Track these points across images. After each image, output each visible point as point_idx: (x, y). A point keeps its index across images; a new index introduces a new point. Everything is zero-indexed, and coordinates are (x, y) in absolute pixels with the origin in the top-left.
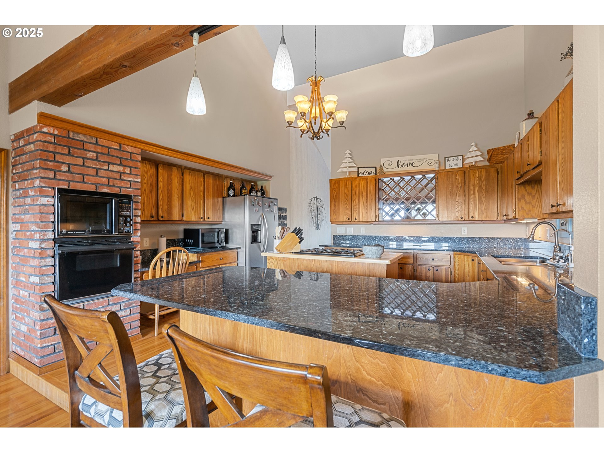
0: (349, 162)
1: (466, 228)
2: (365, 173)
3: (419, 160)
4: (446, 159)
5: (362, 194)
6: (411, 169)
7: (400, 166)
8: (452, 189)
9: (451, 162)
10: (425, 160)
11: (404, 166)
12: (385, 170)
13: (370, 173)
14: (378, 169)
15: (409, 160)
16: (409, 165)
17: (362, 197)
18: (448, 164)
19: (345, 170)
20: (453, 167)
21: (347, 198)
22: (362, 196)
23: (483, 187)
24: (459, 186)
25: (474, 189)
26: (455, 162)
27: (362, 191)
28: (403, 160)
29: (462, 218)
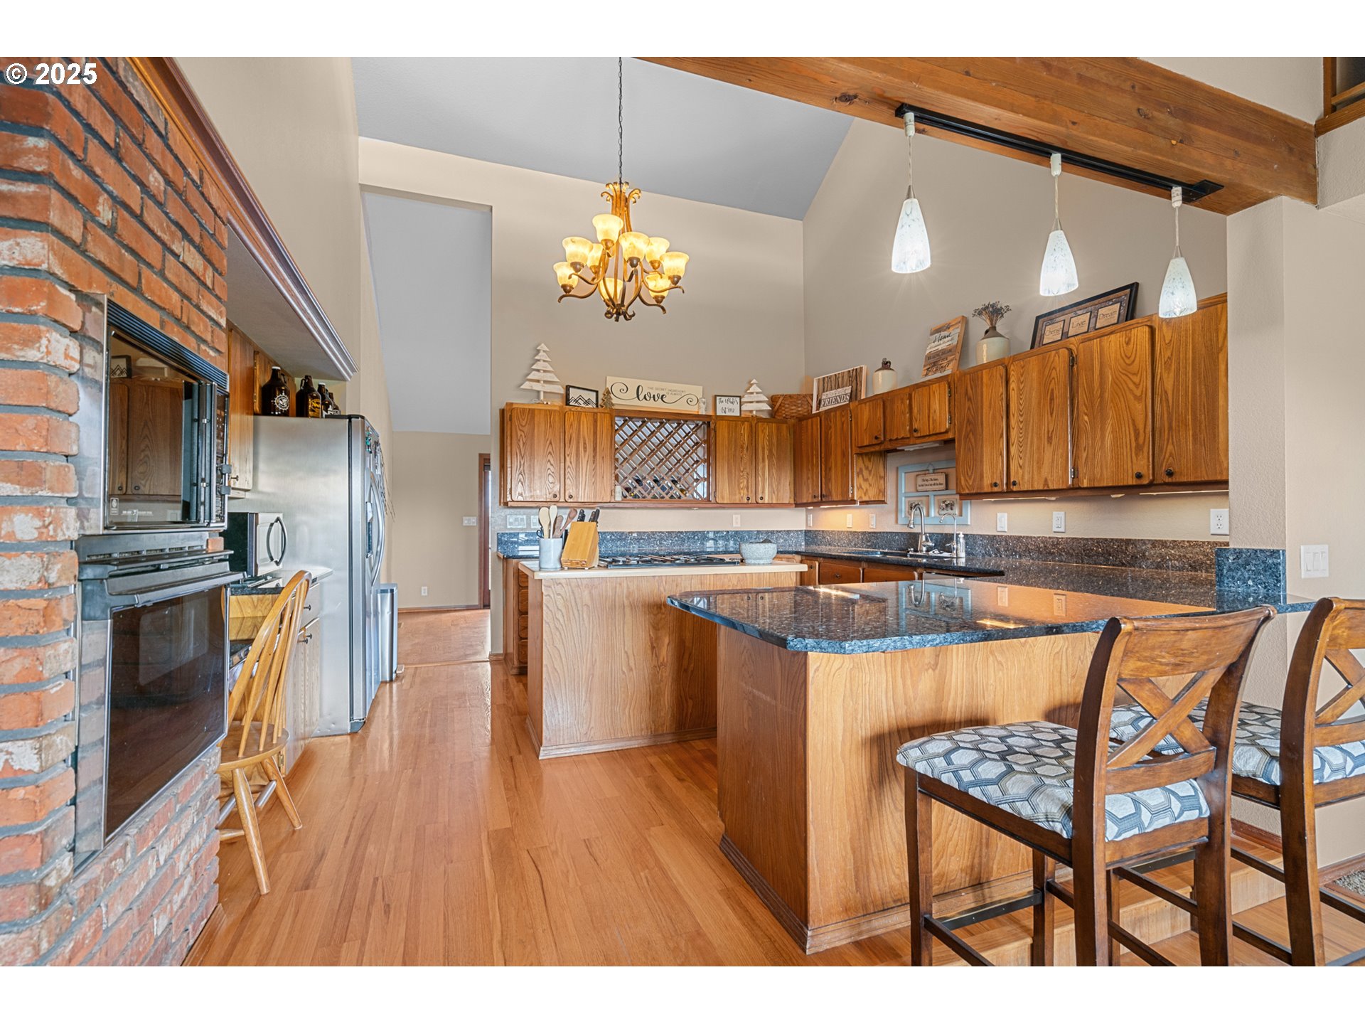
0: (545, 371)
1: (739, 516)
2: (580, 401)
3: (674, 392)
4: (718, 398)
5: (585, 444)
6: (658, 406)
7: (641, 397)
8: (735, 450)
9: (724, 405)
10: (683, 394)
11: (648, 398)
12: (615, 401)
13: (587, 402)
14: (601, 396)
15: (657, 389)
16: (656, 398)
17: (585, 452)
18: (719, 406)
19: (536, 386)
20: (728, 414)
21: (550, 449)
22: (585, 448)
23: (775, 452)
24: (745, 446)
25: (764, 454)
26: (730, 406)
27: (584, 438)
28: (649, 386)
29: (748, 499)
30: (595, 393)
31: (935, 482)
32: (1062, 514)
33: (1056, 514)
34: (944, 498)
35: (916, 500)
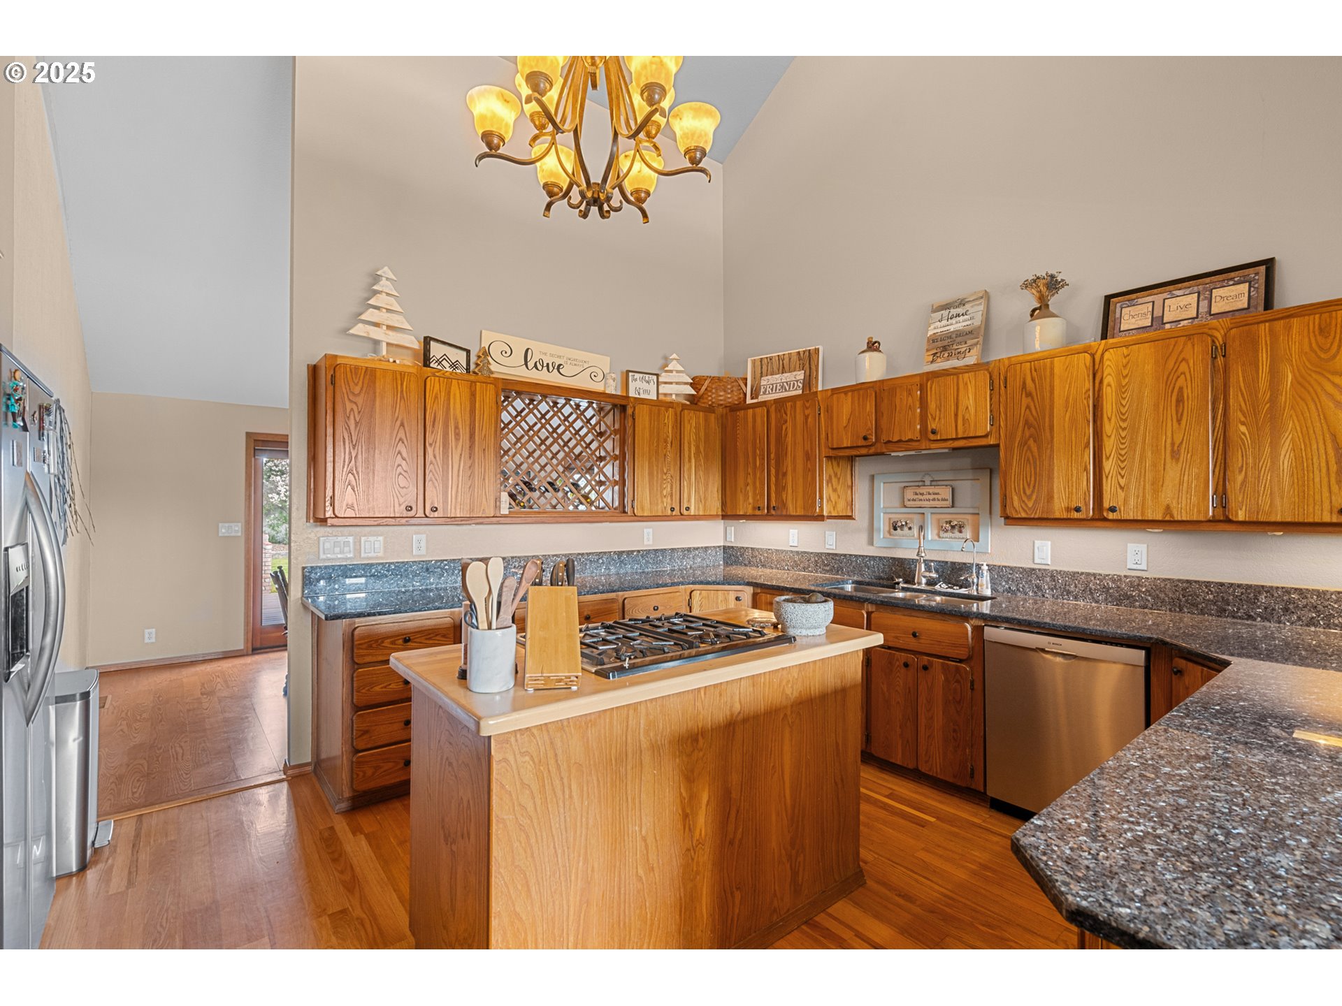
0: (388, 310)
1: (650, 531)
2: (444, 363)
3: (574, 362)
4: (630, 374)
5: (457, 427)
6: (553, 378)
7: (531, 365)
8: (658, 445)
9: (638, 384)
10: (586, 366)
11: (540, 367)
12: (494, 367)
13: (454, 365)
14: (473, 359)
15: (552, 355)
16: (551, 368)
17: (457, 439)
18: (632, 386)
19: (376, 333)
20: (642, 396)
21: (401, 435)
22: (457, 435)
23: (702, 450)
24: (669, 440)
25: (690, 451)
26: (645, 386)
27: (455, 419)
28: (541, 351)
29: (673, 509)
30: (465, 353)
31: (936, 497)
32: (1143, 548)
33: (1132, 547)
34: (948, 517)
35: (901, 518)
